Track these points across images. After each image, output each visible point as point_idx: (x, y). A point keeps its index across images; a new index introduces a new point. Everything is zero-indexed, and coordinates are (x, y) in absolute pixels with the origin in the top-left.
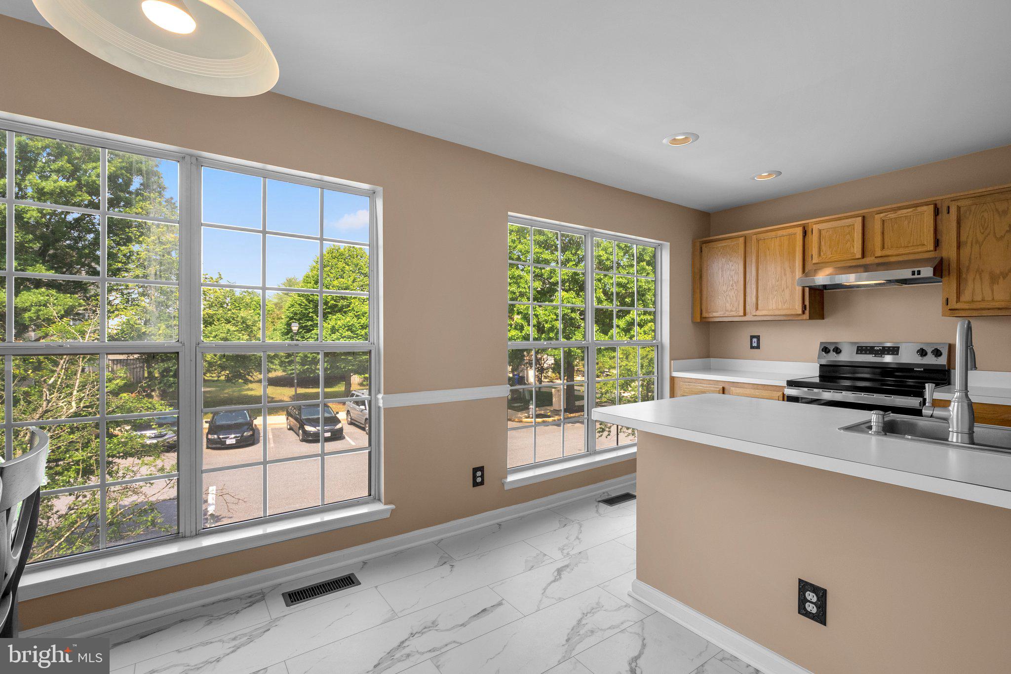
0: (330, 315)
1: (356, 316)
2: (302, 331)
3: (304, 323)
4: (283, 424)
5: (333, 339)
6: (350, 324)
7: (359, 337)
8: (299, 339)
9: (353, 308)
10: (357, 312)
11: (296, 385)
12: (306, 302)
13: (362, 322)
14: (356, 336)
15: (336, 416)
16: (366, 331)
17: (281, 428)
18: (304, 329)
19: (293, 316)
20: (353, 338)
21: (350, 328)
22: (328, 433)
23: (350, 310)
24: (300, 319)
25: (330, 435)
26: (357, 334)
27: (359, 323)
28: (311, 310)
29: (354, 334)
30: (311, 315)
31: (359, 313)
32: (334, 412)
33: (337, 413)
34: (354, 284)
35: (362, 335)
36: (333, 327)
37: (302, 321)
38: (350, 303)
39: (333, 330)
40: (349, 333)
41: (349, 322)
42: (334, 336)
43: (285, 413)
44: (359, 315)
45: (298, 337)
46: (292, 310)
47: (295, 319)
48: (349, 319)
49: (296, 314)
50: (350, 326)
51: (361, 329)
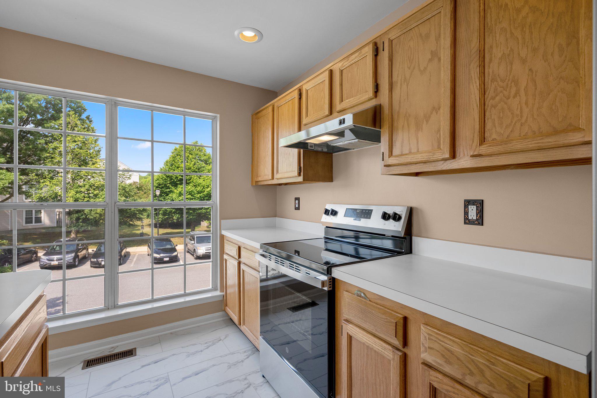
0: (179, 185)
1: (194, 186)
2: (164, 195)
3: (165, 190)
4: (145, 252)
5: (180, 200)
6: (190, 191)
7: (196, 199)
8: (162, 199)
9: (193, 181)
10: (195, 183)
11: (158, 227)
12: (165, 177)
13: (198, 189)
14: (194, 198)
15: (175, 248)
16: (200, 195)
17: (144, 255)
18: (165, 194)
19: (158, 186)
20: (192, 199)
21: (190, 193)
22: (167, 258)
23: (191, 182)
24: (162, 188)
25: (168, 260)
26: (195, 197)
27: (196, 190)
28: (168, 182)
29: (193, 197)
30: (168, 185)
31: (196, 184)
32: (174, 245)
33: (177, 245)
34: (195, 166)
35: (198, 198)
36: (180, 192)
37: (164, 189)
38: (191, 178)
39: (180, 194)
40: (190, 196)
41: (190, 189)
42: (180, 198)
43: (147, 245)
44: (196, 185)
45: (162, 198)
46: (158, 181)
47: (159, 188)
48: (190, 188)
49: (160, 185)
50: (190, 192)
51: (197, 194)
